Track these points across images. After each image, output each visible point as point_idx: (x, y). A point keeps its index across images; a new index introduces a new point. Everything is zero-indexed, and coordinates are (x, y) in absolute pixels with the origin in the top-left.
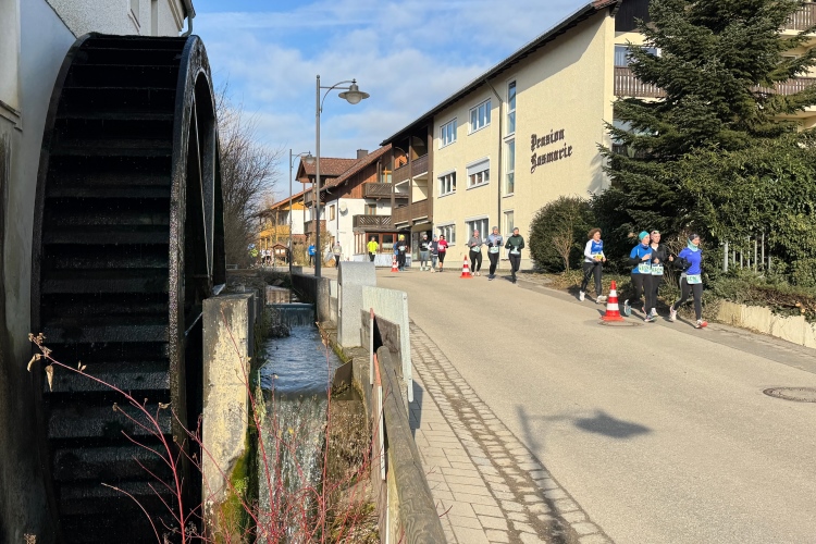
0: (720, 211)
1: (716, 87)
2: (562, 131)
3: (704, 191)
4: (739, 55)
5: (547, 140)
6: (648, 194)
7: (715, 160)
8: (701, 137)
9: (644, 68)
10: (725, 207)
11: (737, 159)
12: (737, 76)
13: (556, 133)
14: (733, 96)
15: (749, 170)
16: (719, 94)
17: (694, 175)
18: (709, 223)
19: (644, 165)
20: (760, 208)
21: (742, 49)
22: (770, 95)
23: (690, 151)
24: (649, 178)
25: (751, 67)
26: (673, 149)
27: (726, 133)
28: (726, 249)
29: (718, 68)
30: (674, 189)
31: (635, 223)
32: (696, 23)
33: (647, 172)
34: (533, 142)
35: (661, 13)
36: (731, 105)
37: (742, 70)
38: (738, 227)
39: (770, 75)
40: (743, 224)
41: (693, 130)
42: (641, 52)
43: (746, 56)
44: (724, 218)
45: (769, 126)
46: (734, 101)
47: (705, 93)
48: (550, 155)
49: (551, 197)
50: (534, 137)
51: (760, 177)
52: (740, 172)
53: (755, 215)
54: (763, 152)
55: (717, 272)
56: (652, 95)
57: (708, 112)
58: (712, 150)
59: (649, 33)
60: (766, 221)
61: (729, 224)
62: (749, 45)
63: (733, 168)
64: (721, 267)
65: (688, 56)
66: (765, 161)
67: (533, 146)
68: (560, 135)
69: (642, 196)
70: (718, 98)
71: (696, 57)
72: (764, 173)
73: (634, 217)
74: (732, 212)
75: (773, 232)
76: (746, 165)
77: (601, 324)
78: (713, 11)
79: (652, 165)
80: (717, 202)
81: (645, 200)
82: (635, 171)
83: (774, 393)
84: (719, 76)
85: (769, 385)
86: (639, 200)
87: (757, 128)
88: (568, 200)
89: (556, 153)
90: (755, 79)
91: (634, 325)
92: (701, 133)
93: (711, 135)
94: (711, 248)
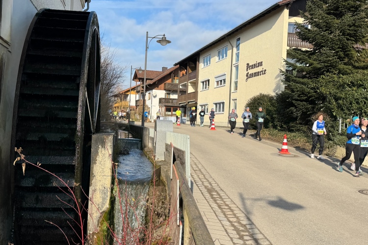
0: (338, 104)
1: (337, 44)
2: (262, 62)
3: (330, 93)
4: (349, 30)
5: (254, 66)
6: (303, 94)
7: (336, 79)
8: (330, 67)
9: (303, 34)
10: (341, 102)
11: (347, 79)
12: (348, 39)
13: (259, 63)
14: (345, 49)
15: (353, 84)
16: (339, 48)
17: (326, 86)
18: (333, 109)
19: (301, 80)
20: (357, 103)
21: (350, 27)
22: (363, 49)
23: (324, 74)
24: (304, 86)
25: (355, 36)
26: (316, 73)
27: (342, 66)
28: (341, 122)
29: (339, 35)
30: (316, 92)
31: (296, 107)
32: (329, 14)
33: (303, 83)
34: (247, 67)
35: (312, 9)
36: (344, 53)
37: (350, 37)
38: (346, 111)
39: (364, 39)
40: (349, 110)
41: (326, 64)
42: (302, 26)
43: (352, 30)
44: (340, 107)
45: (362, 64)
46: (346, 51)
47: (332, 47)
48: (255, 73)
49: (255, 93)
50: (248, 64)
51: (358, 88)
52: (348, 85)
53: (355, 106)
54: (359, 76)
55: (336, 132)
56: (306, 47)
57: (333, 56)
58: (335, 74)
59: (306, 18)
60: (360, 109)
61: (342, 110)
62: (354, 25)
63: (345, 83)
64: (338, 130)
65: (324, 29)
66: (361, 80)
67: (247, 69)
68: (260, 64)
69: (300, 94)
70: (338, 50)
71: (328, 30)
72: (360, 86)
73: (296, 104)
74: (344, 104)
75: (364, 114)
76: (351, 82)
77: (279, 155)
78: (337, 8)
79: (305, 80)
80: (337, 99)
81: (302, 97)
82: (297, 83)
83: (364, 192)
84: (339, 39)
85: (361, 188)
86: (299, 96)
87: (357, 64)
88: (263, 95)
89: (258, 72)
90: (356, 41)
91: (295, 156)
92: (330, 66)
93: (334, 67)
94: (333, 121)
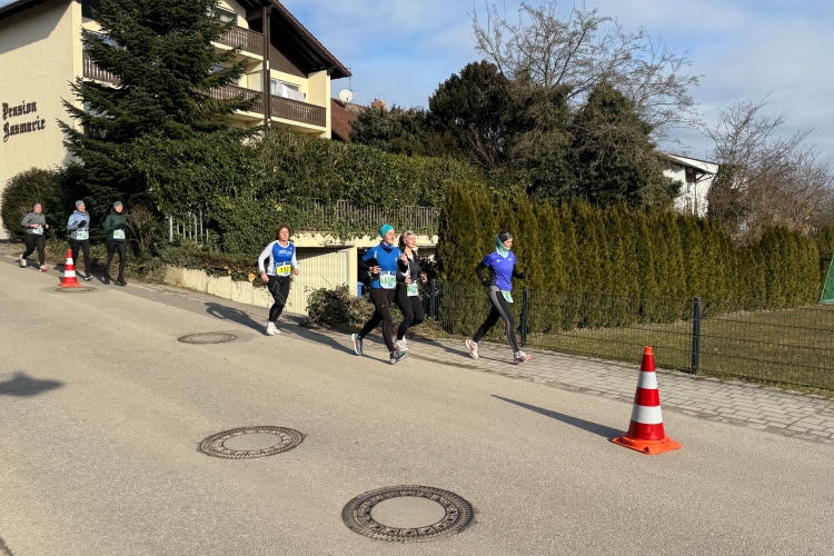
0: (165, 190)
1: (160, 83)
3: (152, 171)
4: (179, 59)
6: (105, 171)
7: (161, 146)
8: (151, 123)
10: (168, 187)
11: (180, 147)
12: (177, 76)
14: (175, 93)
15: (188, 156)
16: (164, 89)
17: (142, 155)
18: (156, 200)
19: (101, 144)
20: (196, 189)
21: (181, 54)
22: (207, 97)
23: (140, 136)
24: (105, 157)
25: (190, 72)
26: (124, 133)
27: (172, 124)
28: (171, 223)
29: (161, 67)
30: (127, 167)
31: (96, 197)
32: (145, 24)
33: (105, 151)
35: (111, 8)
36: (174, 103)
37: (183, 72)
38: (179, 203)
39: (205, 80)
40: (184, 202)
41: (143, 118)
42: (97, 40)
43: (184, 61)
44: (167, 196)
45: (206, 123)
46: (177, 97)
47: (150, 86)
49: (24, 167)
51: (196, 163)
52: (181, 158)
53: (191, 194)
54: (199, 143)
55: (164, 242)
56: (111, 83)
57: (155, 104)
58: (157, 136)
59: (105, 26)
60: (201, 200)
61: (172, 201)
62: (186, 52)
63: (176, 155)
64: (168, 238)
65: (137, 51)
66: (200, 151)
69: (100, 172)
70: (163, 93)
71: (144, 54)
72: (199, 160)
73: (93, 191)
74: (174, 191)
75: (208, 209)
76: (185, 153)
77: (58, 290)
78: (156, 16)
79: (110, 145)
80: (163, 181)
81: (103, 176)
82: (94, 150)
83: (187, 339)
84: (162, 74)
85: (184, 333)
86: (98, 175)
87: (198, 123)
88: (40, 172)
90: (194, 82)
91: (90, 290)
92: (149, 122)
93: (158, 124)
94: (159, 221)
